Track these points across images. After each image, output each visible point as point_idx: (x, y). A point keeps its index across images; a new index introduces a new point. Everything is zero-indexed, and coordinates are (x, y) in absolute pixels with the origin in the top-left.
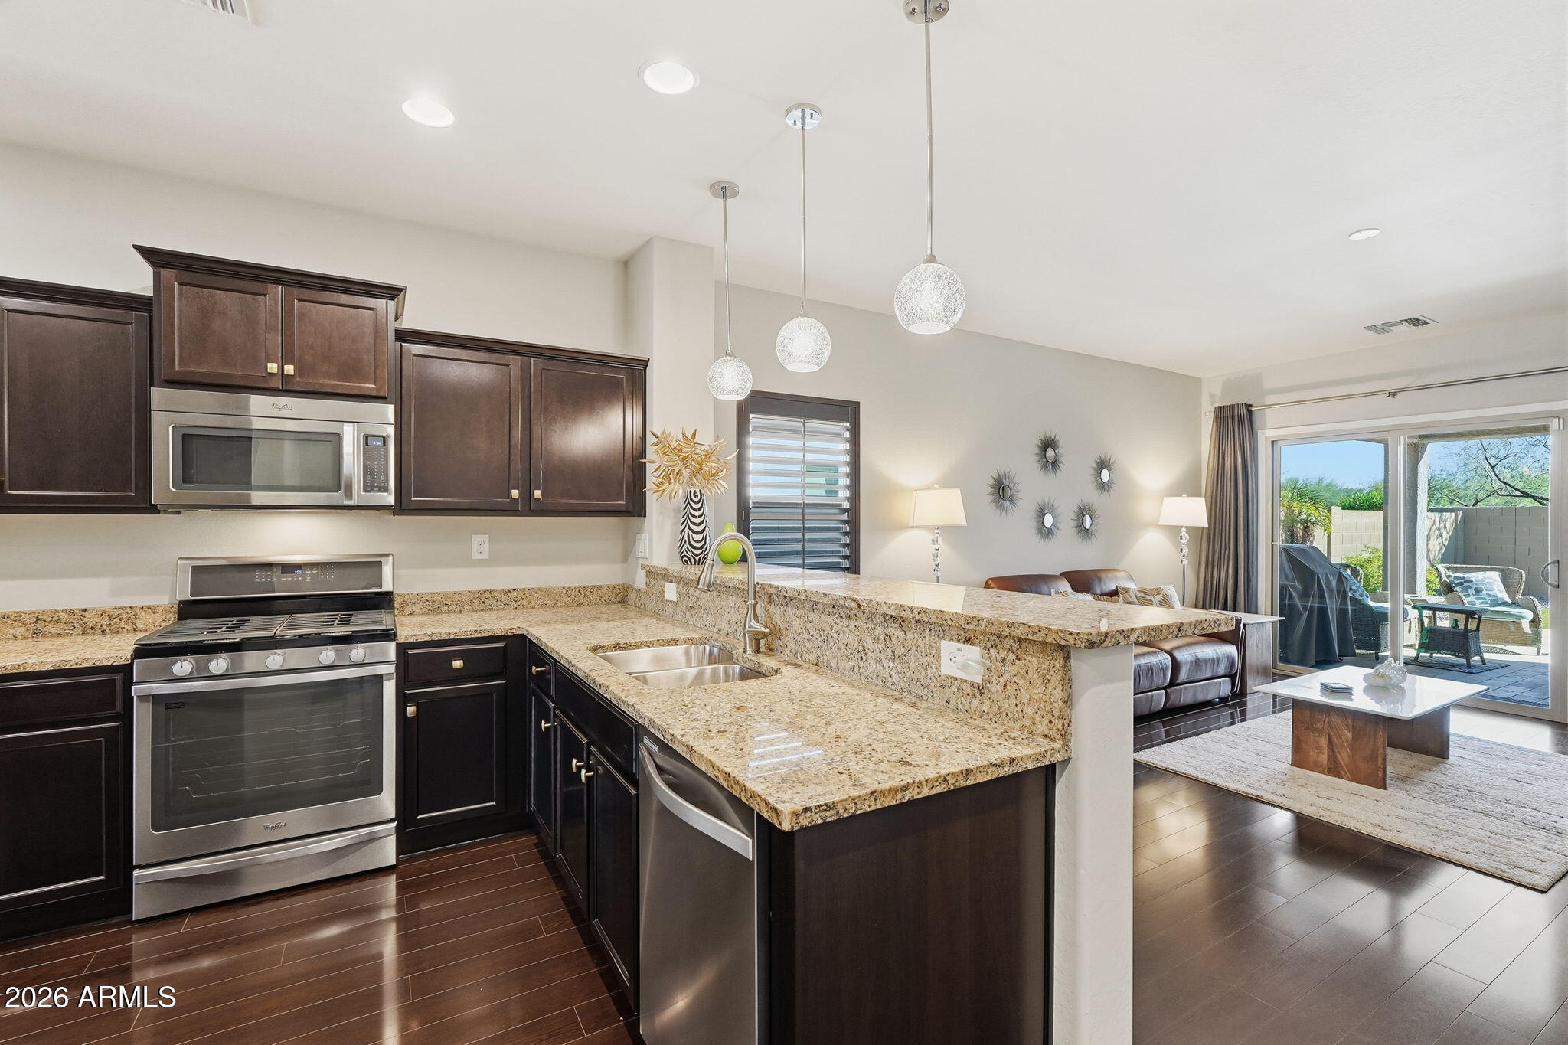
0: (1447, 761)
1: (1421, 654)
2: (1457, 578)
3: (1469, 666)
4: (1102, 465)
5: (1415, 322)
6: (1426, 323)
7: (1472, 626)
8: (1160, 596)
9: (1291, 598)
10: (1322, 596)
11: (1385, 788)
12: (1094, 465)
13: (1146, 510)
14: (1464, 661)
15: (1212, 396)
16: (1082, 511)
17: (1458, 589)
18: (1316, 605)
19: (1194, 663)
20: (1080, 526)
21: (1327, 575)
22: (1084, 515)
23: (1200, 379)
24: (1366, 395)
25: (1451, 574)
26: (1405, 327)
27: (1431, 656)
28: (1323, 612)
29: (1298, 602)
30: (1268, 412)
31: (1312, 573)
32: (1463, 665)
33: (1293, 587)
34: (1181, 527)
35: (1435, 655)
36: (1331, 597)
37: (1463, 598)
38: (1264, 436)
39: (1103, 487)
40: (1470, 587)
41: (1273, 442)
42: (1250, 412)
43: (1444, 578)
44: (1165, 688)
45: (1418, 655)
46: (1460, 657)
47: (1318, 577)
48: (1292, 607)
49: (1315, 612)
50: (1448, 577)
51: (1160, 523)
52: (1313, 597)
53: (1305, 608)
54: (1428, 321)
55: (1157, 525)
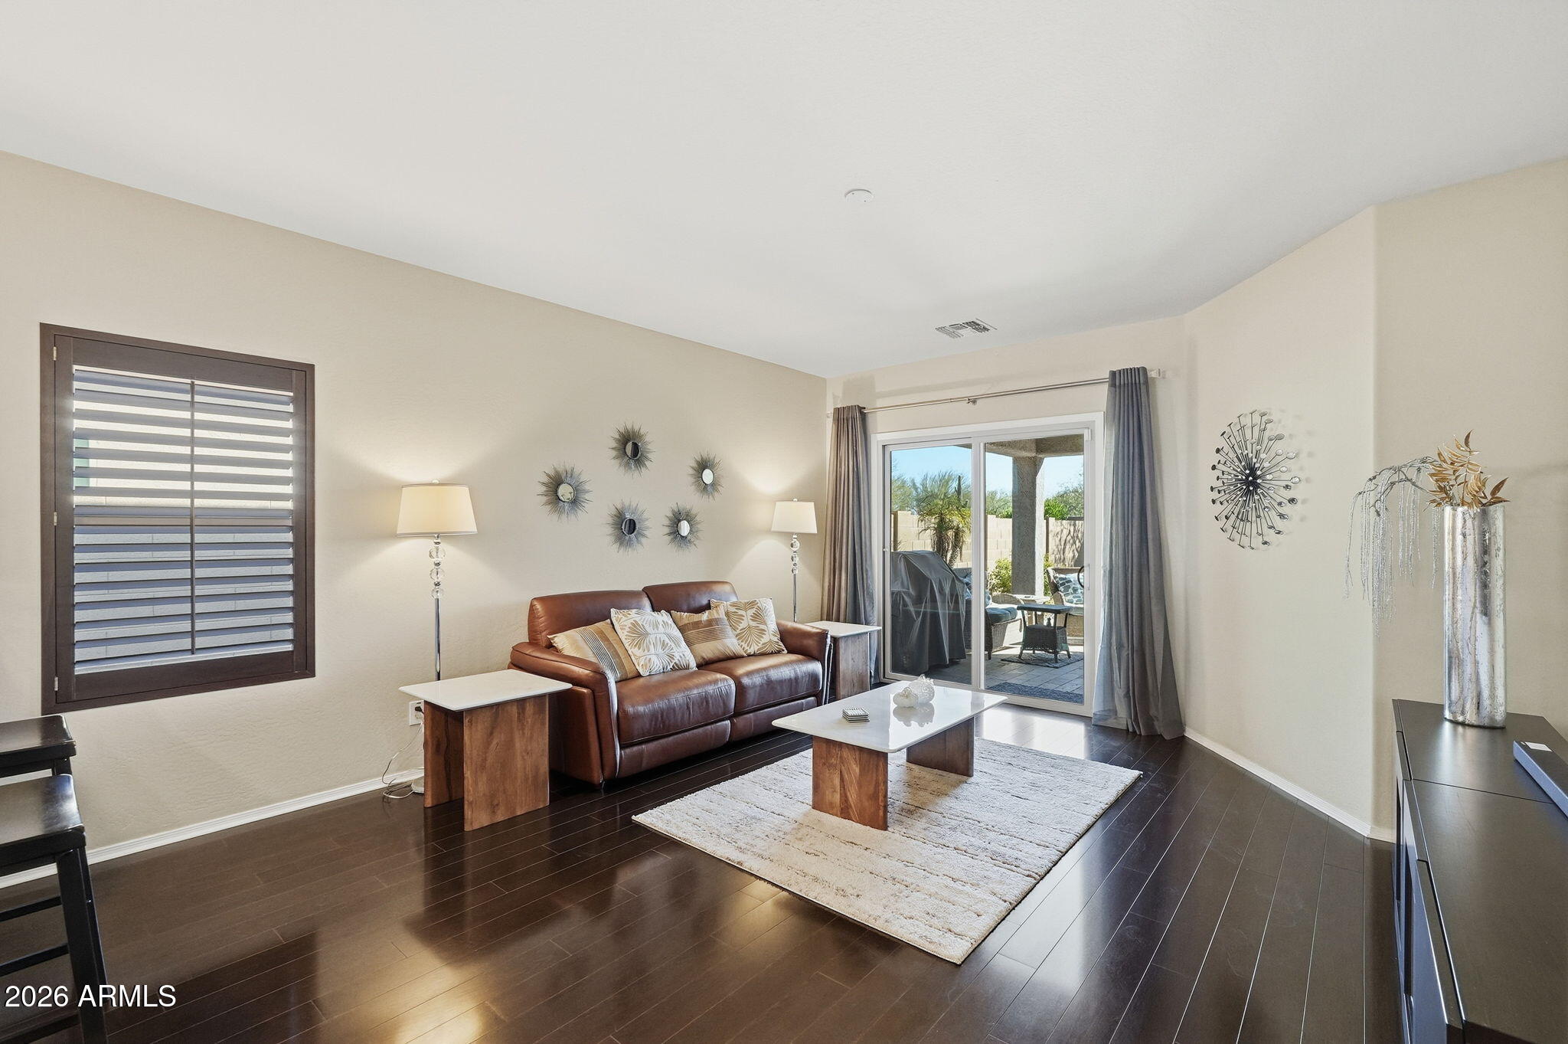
0: (971, 780)
1: (1024, 652)
2: (1061, 579)
3: (1056, 660)
4: (703, 465)
5: (974, 325)
6: (988, 330)
7: (1060, 624)
8: (753, 611)
9: (905, 605)
10: (934, 600)
11: (885, 827)
12: (694, 465)
13: (760, 515)
14: (1052, 656)
15: (835, 397)
16: (676, 519)
17: (1061, 588)
18: (929, 610)
19: (765, 686)
20: (675, 532)
21: (940, 581)
22: (679, 521)
23: (824, 380)
24: (951, 400)
25: (1057, 575)
26: (968, 332)
27: (1034, 653)
28: (935, 617)
29: (912, 609)
30: (880, 414)
31: (925, 579)
32: (1051, 659)
33: (909, 595)
34: (792, 534)
35: (1036, 652)
36: (943, 602)
37: (1063, 597)
38: (877, 439)
39: (705, 489)
40: (1069, 587)
41: (884, 446)
42: (864, 416)
43: (1052, 578)
44: (729, 718)
45: (1021, 653)
46: (1050, 653)
47: (931, 583)
48: (907, 613)
49: (929, 616)
50: (1055, 578)
51: (772, 529)
52: (926, 602)
53: (918, 613)
54: (988, 327)
55: (769, 532)
